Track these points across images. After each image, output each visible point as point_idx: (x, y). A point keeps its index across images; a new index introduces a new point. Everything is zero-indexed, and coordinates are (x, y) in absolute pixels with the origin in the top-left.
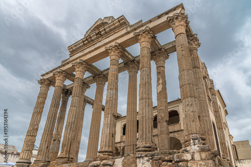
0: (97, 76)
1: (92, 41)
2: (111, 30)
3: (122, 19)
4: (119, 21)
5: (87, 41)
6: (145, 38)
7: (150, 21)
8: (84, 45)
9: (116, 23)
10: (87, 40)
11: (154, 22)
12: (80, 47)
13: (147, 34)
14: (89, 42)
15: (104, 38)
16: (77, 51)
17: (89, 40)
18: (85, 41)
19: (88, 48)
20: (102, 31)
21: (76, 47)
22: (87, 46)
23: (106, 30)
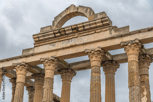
0: (64, 71)
1: (66, 34)
2: (91, 28)
3: (107, 20)
4: (102, 22)
5: (59, 34)
6: (133, 50)
7: (139, 32)
8: (55, 37)
9: (98, 22)
10: (59, 32)
11: (144, 33)
12: (50, 38)
13: (135, 46)
14: (61, 35)
15: (82, 35)
16: (45, 42)
17: (62, 33)
18: (57, 33)
19: (60, 41)
20: (81, 27)
21: (45, 38)
22: (58, 39)
23: (86, 28)
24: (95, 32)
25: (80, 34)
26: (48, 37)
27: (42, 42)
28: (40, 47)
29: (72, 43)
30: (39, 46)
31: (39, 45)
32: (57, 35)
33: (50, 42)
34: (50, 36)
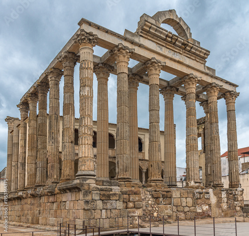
1: (175, 44)
2: (195, 54)
8: (165, 40)
10: (171, 38)
15: (185, 54)
16: (153, 38)
17: (173, 41)
18: (169, 37)
19: (166, 47)
20: (189, 46)
21: (156, 33)
22: (166, 44)
23: (192, 50)
24: (195, 60)
25: (185, 52)
26: (160, 35)
27: (150, 36)
28: (147, 40)
29: (177, 57)
30: (146, 38)
31: (146, 36)
32: (168, 38)
33: (158, 42)
34: (162, 36)
